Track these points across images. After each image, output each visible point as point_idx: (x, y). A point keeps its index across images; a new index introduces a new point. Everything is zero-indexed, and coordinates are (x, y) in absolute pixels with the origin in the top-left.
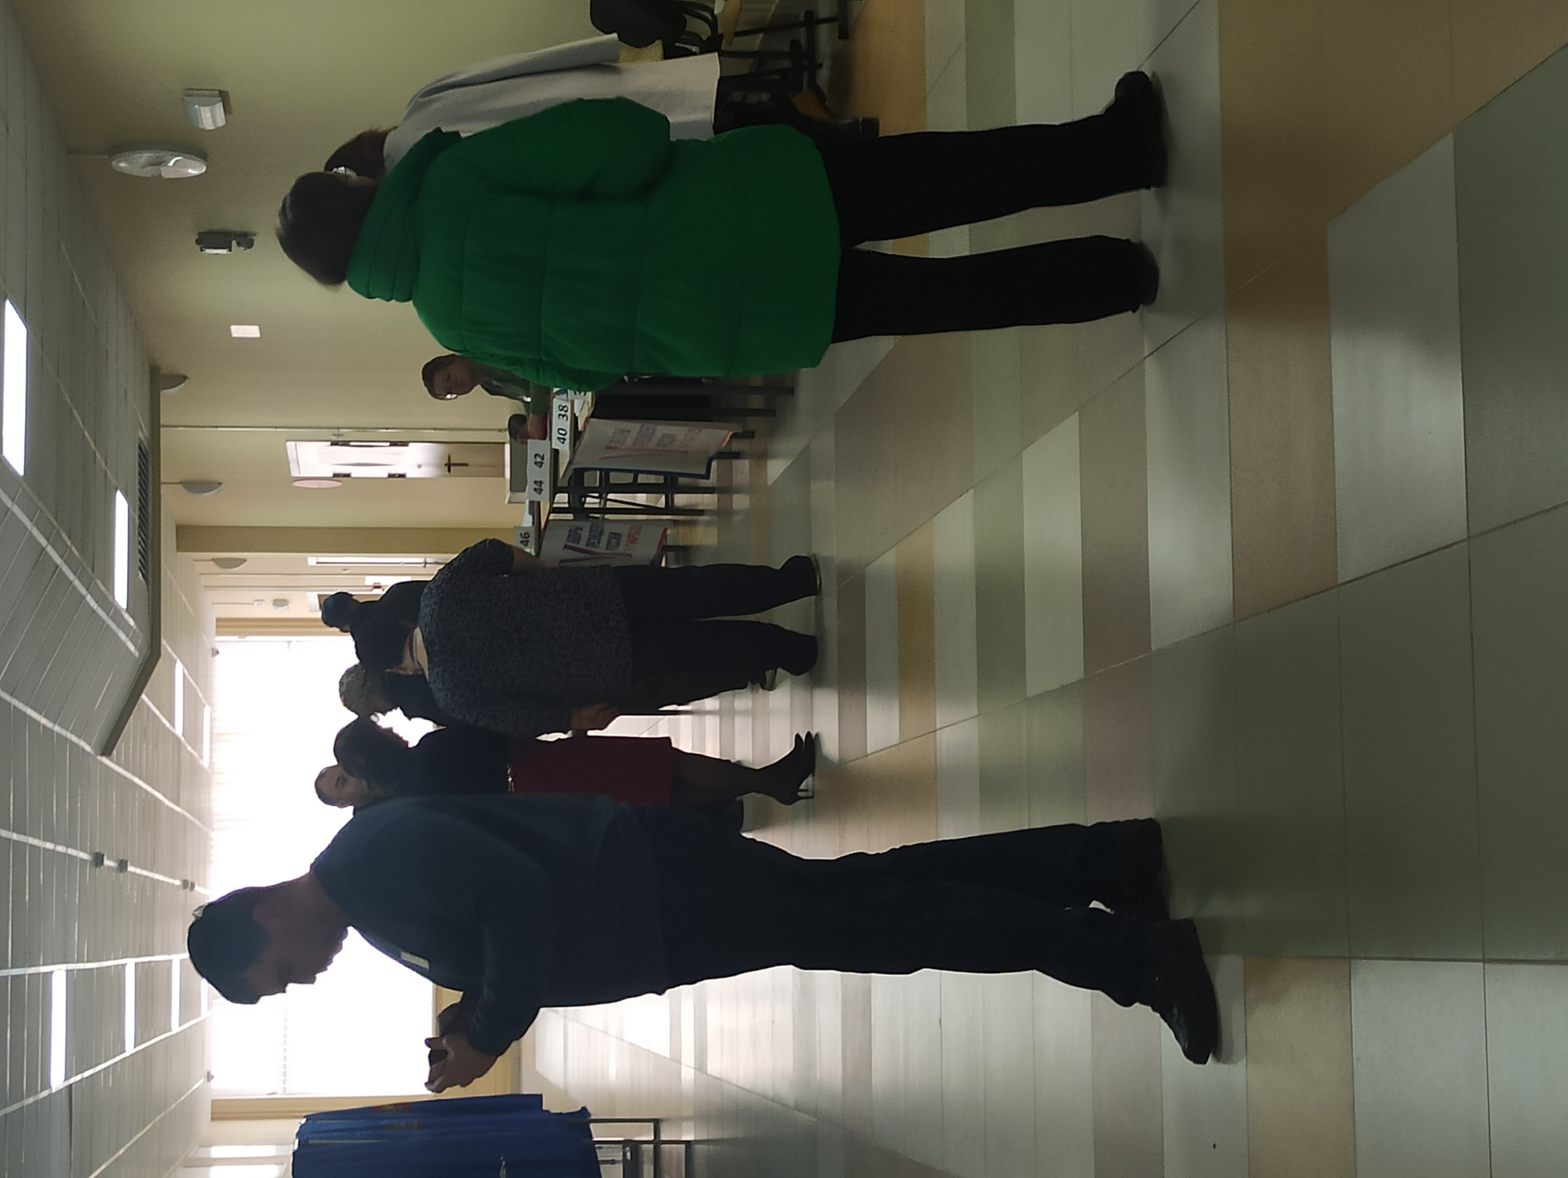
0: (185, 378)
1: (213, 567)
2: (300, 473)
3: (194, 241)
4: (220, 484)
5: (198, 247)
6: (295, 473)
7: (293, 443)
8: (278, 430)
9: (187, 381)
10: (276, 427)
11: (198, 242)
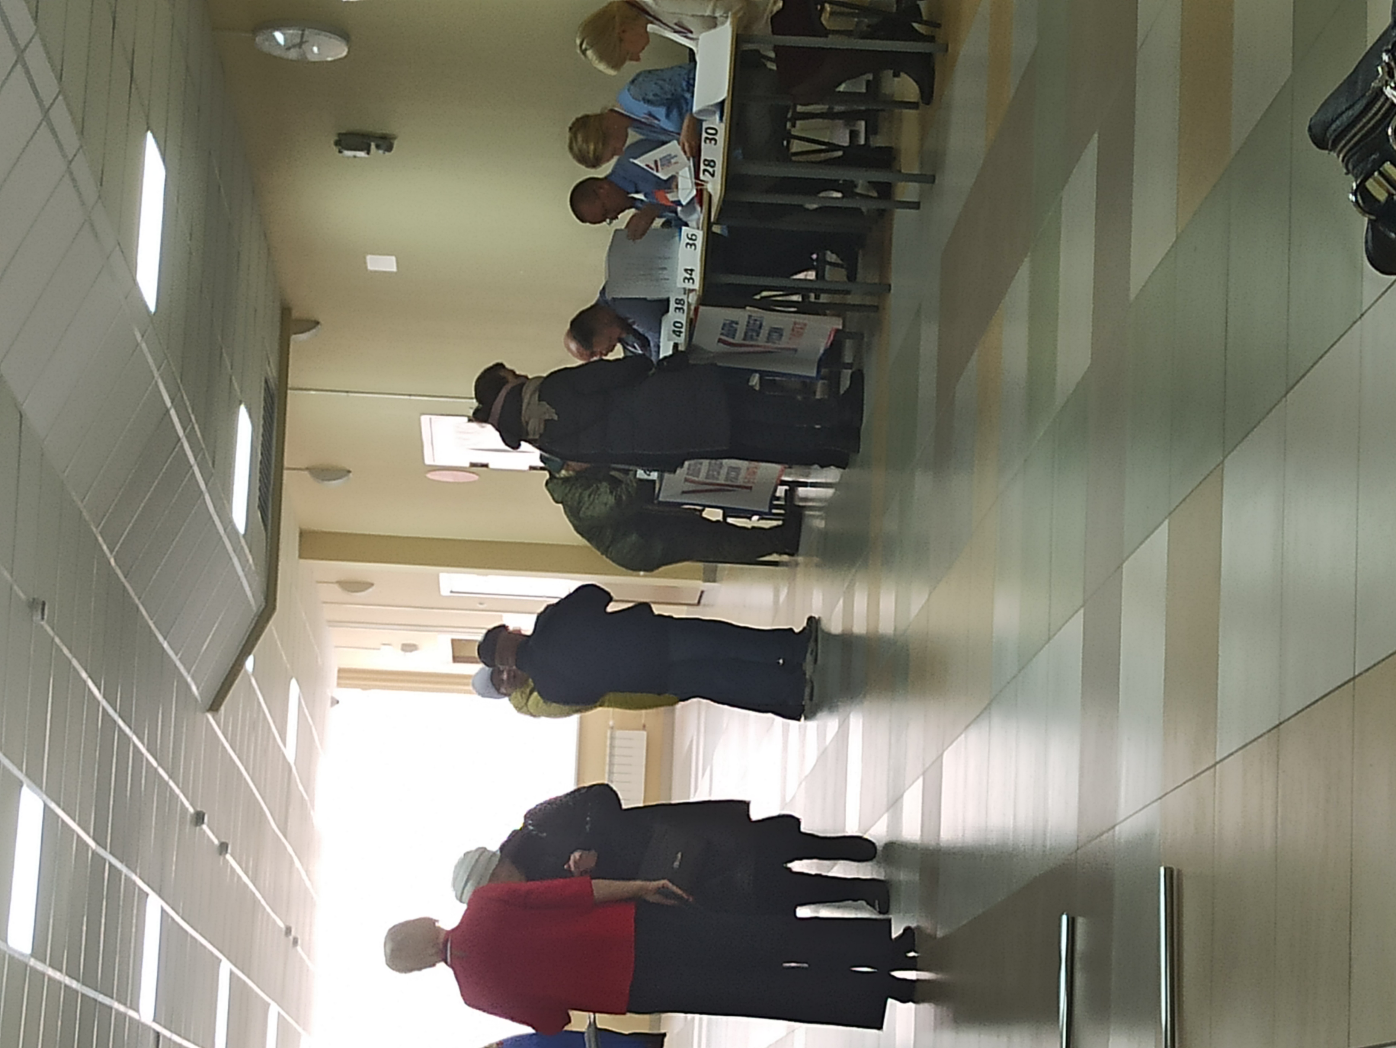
0: (318, 323)
1: (337, 593)
2: (434, 461)
3: (332, 142)
4: (349, 472)
5: (335, 149)
6: (428, 461)
7: (428, 417)
8: (413, 398)
9: (319, 326)
10: (410, 395)
11: (337, 143)
